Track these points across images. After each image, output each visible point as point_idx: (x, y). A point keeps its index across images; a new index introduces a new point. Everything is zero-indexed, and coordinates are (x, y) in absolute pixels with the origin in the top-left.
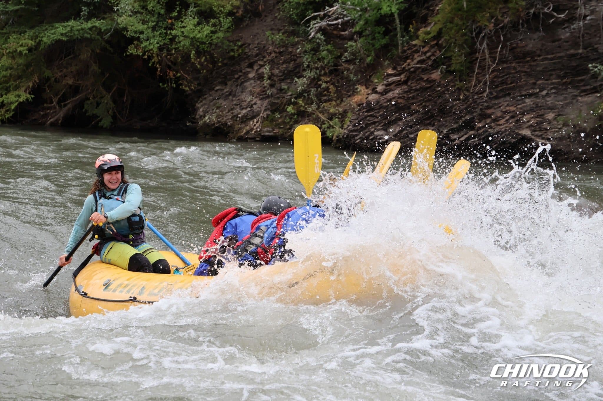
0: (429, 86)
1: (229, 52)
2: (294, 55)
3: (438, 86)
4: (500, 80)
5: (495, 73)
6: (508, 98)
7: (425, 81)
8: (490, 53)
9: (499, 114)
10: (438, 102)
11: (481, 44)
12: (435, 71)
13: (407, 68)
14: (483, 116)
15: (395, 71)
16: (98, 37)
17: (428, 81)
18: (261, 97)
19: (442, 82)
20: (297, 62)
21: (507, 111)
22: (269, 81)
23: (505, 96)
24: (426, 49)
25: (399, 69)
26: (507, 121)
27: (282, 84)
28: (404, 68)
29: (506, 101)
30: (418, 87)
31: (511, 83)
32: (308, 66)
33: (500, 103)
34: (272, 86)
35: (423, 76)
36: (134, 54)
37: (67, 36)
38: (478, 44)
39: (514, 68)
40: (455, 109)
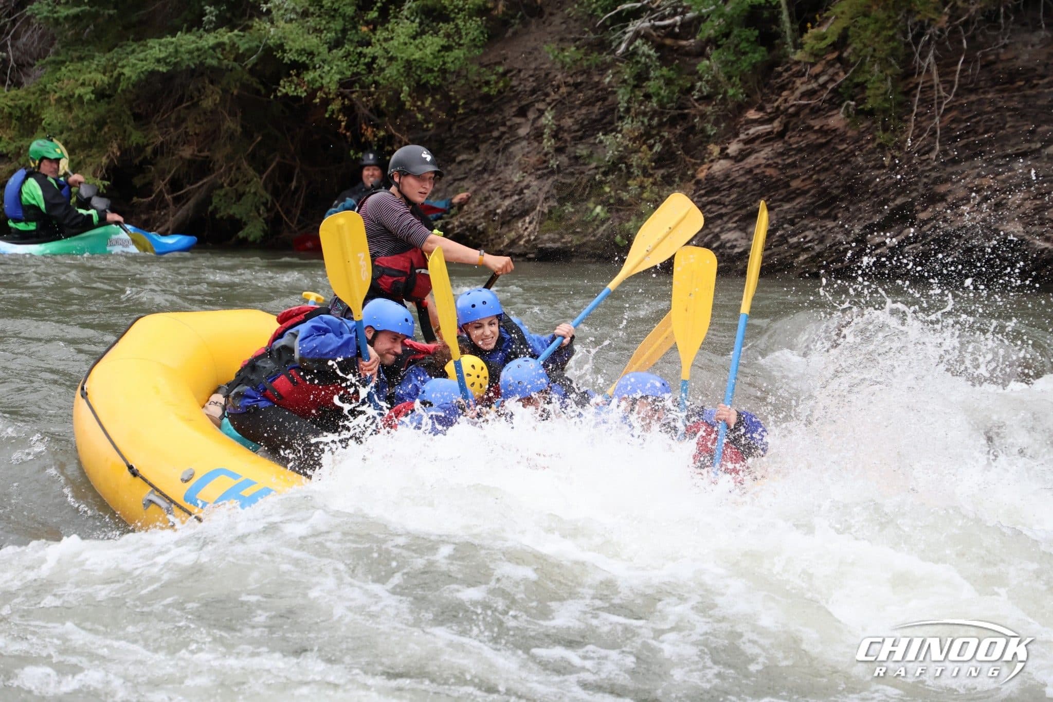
0: (823, 141)
1: (480, 87)
2: (602, 90)
3: (843, 141)
4: (962, 126)
5: (953, 114)
6: (978, 162)
8: (941, 74)
9: (961, 193)
10: (842, 172)
11: (923, 56)
12: (835, 112)
13: (782, 108)
14: (933, 199)
15: (761, 114)
16: (236, 64)
17: (823, 131)
18: (539, 172)
19: (849, 134)
20: (607, 103)
21: (976, 186)
22: (553, 141)
23: (972, 157)
24: (818, 69)
25: (769, 111)
27: (580, 146)
28: (778, 107)
29: (975, 167)
30: (803, 144)
31: (986, 132)
32: (628, 110)
33: (962, 172)
34: (559, 150)
35: (812, 123)
36: (291, 94)
37: (167, 64)
38: (917, 56)
39: (991, 102)
40: (876, 186)
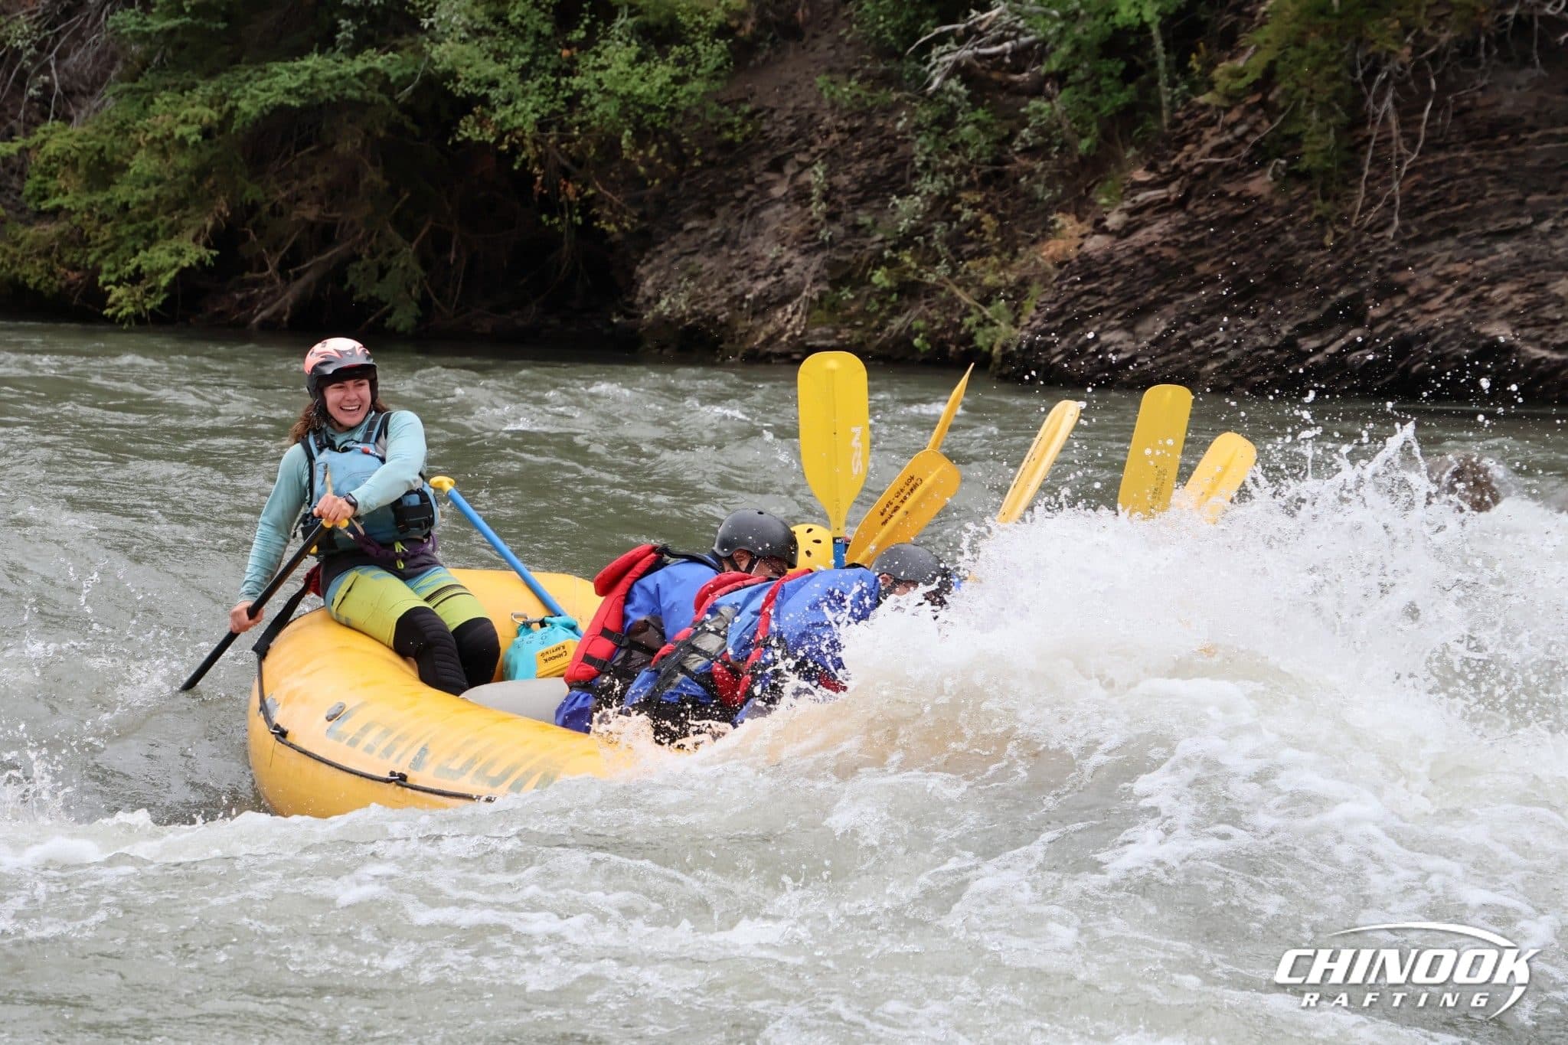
0: (1243, 211)
1: (719, 132)
2: (888, 137)
3: (1267, 213)
4: (1429, 193)
5: (1417, 177)
6: (1450, 242)
7: (1231, 199)
8: (1402, 124)
9: (1427, 283)
10: (1267, 254)
11: (1379, 100)
12: (1257, 173)
13: (1184, 167)
14: (1386, 290)
15: (1153, 175)
16: (383, 97)
17: (1239, 198)
18: (805, 246)
19: (1277, 202)
20: (896, 155)
21: (1448, 274)
22: (824, 205)
23: (1441, 236)
24: (1234, 116)
25: (1164, 170)
26: (1448, 300)
27: (859, 212)
28: (1177, 166)
29: (1447, 249)
30: (1214, 215)
31: (1459, 202)
32: (926, 165)
33: (1429, 255)
34: (832, 217)
35: (1226, 187)
36: (475, 139)
37: (301, 96)
38: (1370, 100)
39: (1467, 162)
40: (1312, 272)
